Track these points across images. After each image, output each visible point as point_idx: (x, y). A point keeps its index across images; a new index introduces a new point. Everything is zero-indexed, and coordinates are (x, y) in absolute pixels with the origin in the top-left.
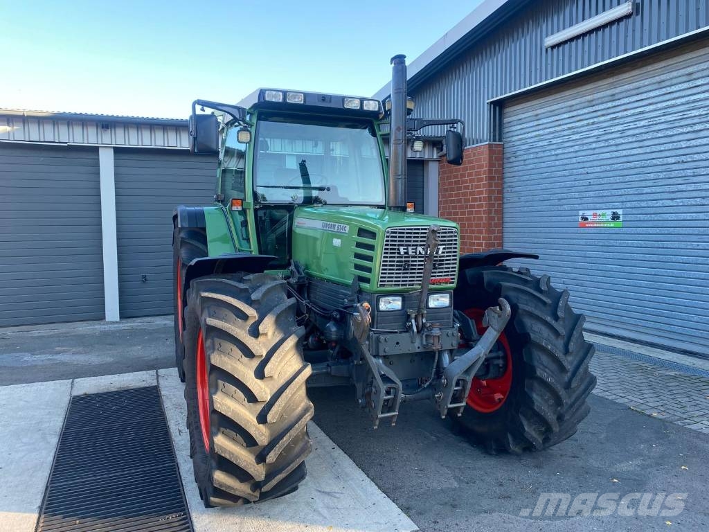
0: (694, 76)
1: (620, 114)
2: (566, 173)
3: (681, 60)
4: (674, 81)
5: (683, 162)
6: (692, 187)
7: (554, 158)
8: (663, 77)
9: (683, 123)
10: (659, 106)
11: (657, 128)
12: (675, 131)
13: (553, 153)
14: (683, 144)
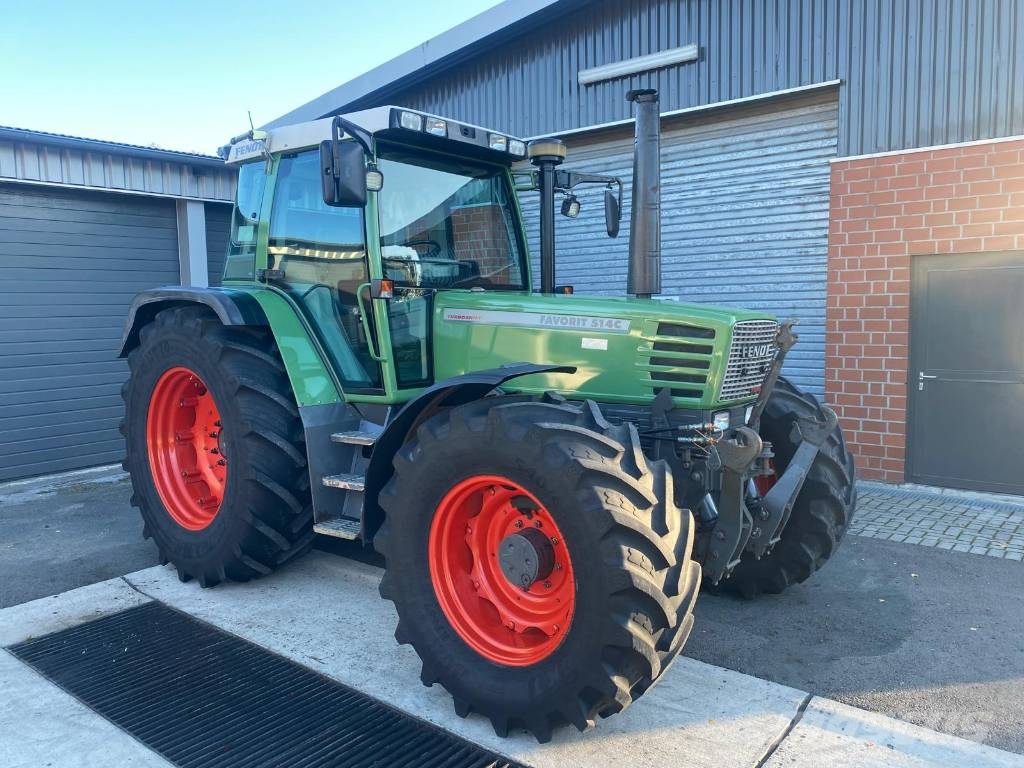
0: (765, 143)
1: (675, 180)
2: (603, 249)
3: (749, 123)
4: (741, 147)
5: (753, 241)
6: (764, 271)
7: (583, 229)
8: (728, 140)
9: (752, 196)
10: (725, 174)
11: (721, 200)
12: (743, 206)
13: (583, 223)
14: (753, 221)
